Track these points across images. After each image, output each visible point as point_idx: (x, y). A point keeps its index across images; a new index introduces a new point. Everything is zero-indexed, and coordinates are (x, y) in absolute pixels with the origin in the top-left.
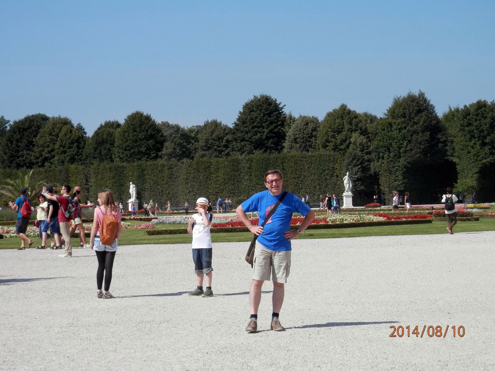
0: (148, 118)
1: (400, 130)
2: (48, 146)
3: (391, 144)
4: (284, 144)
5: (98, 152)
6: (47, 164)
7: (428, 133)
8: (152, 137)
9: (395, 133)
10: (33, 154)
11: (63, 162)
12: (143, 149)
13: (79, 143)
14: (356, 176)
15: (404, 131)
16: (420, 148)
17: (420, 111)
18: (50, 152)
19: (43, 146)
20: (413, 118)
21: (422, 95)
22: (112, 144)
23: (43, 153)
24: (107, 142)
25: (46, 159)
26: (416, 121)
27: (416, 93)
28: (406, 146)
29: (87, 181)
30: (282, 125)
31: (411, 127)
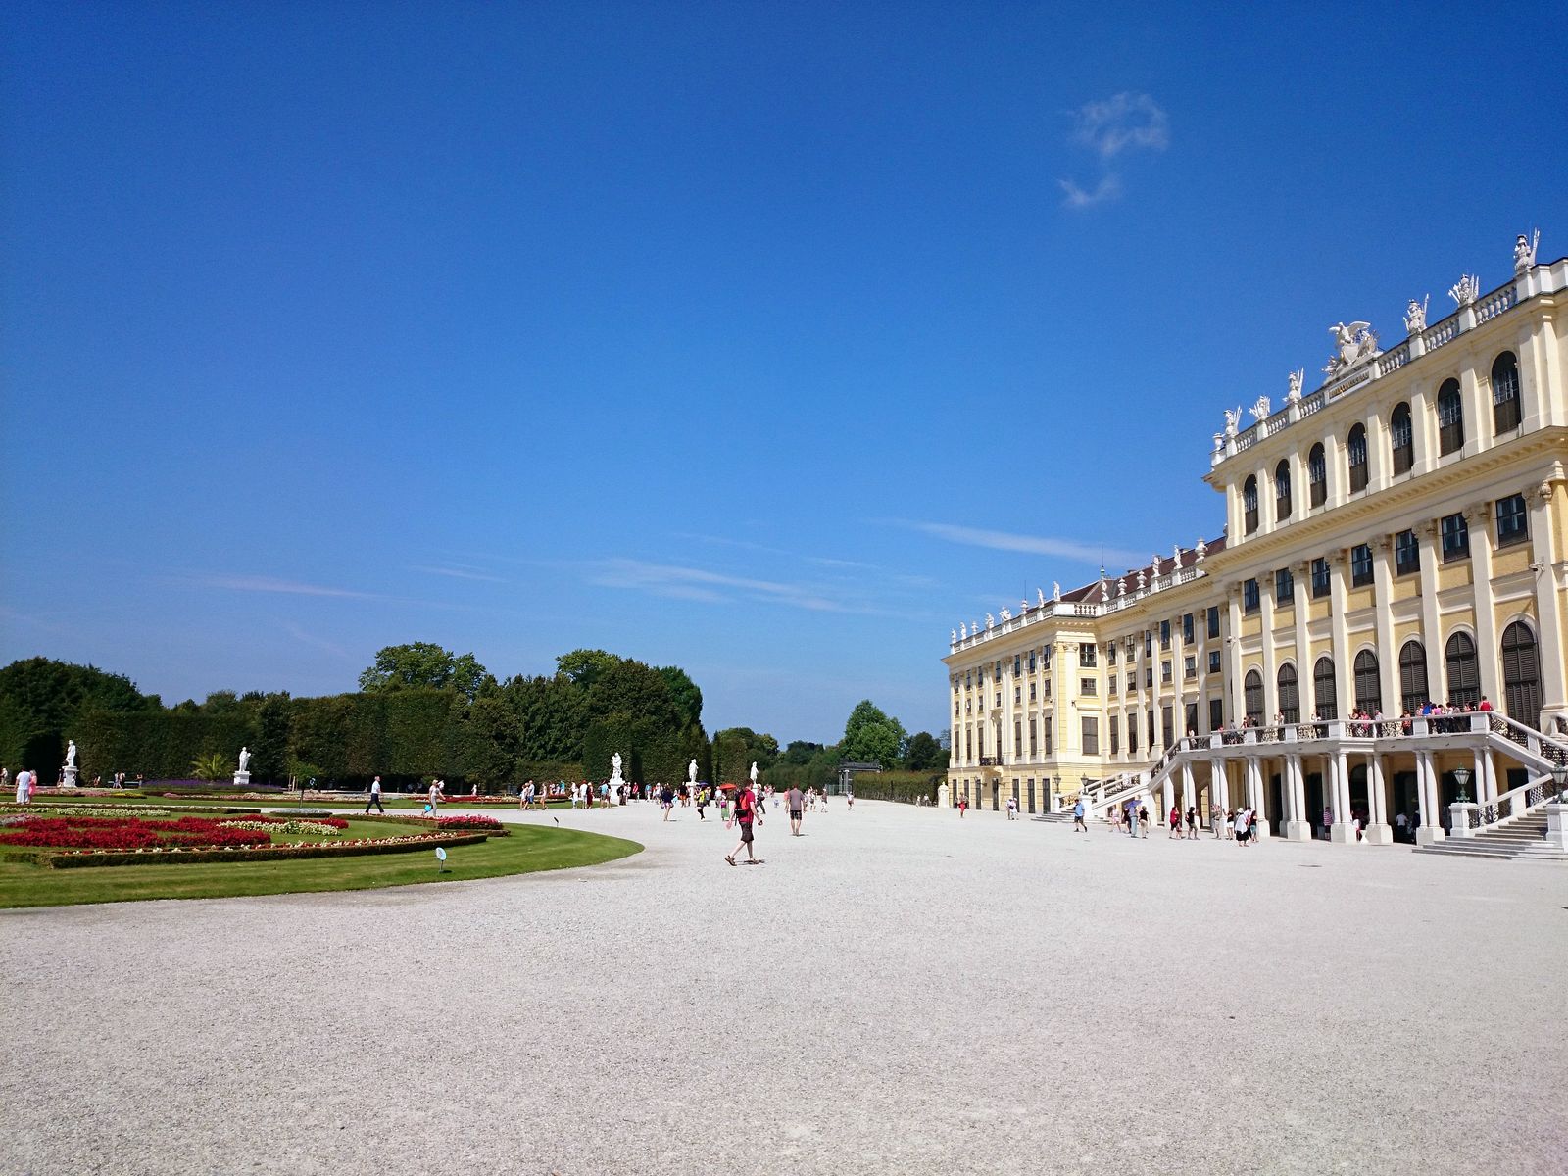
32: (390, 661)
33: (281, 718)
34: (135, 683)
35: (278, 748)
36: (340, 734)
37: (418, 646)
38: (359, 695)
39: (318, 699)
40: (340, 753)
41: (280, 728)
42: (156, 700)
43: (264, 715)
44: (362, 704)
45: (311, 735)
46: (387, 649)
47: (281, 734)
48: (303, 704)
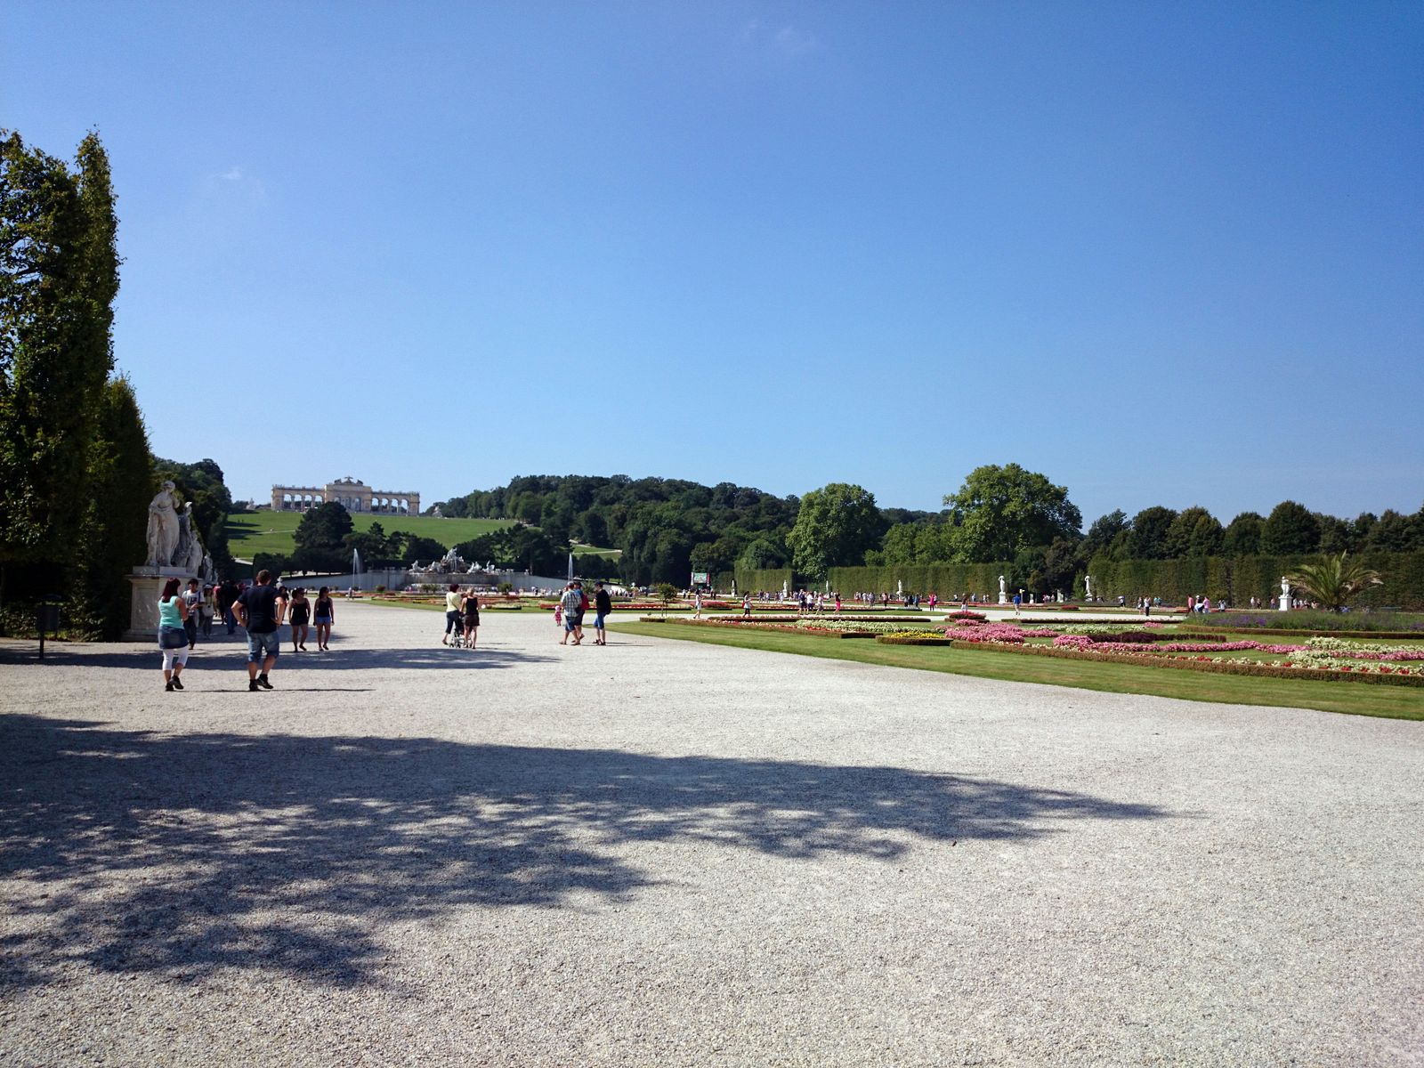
0: (1301, 508)
2: (1183, 537)
5: (1240, 543)
6: (1181, 555)
8: (1306, 528)
10: (1165, 545)
11: (1199, 553)
12: (1295, 542)
13: (1219, 534)
18: (1184, 543)
19: (1176, 536)
22: (1258, 535)
23: (1177, 545)
24: (1251, 534)
25: (1180, 550)
29: (1229, 575)
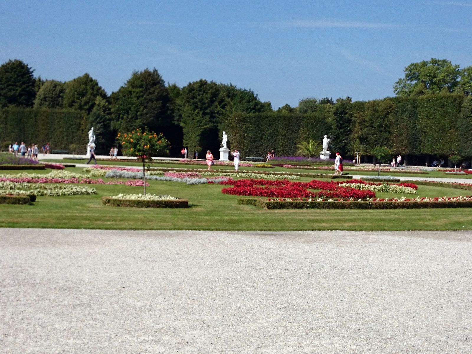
1: (138, 98)
3: (130, 108)
4: (34, 101)
7: (161, 102)
9: (134, 100)
14: (99, 131)
15: (141, 99)
16: (154, 113)
17: (154, 84)
20: (149, 89)
21: (155, 71)
26: (151, 91)
27: (151, 70)
28: (143, 111)
30: (33, 85)
31: (148, 95)
32: (414, 74)
33: (347, 115)
34: (257, 95)
35: (346, 135)
36: (386, 126)
37: (434, 62)
38: (397, 99)
39: (369, 102)
40: (387, 139)
41: (347, 122)
42: (269, 105)
43: (336, 114)
44: (399, 104)
45: (367, 127)
46: (412, 65)
47: (348, 126)
48: (360, 106)
